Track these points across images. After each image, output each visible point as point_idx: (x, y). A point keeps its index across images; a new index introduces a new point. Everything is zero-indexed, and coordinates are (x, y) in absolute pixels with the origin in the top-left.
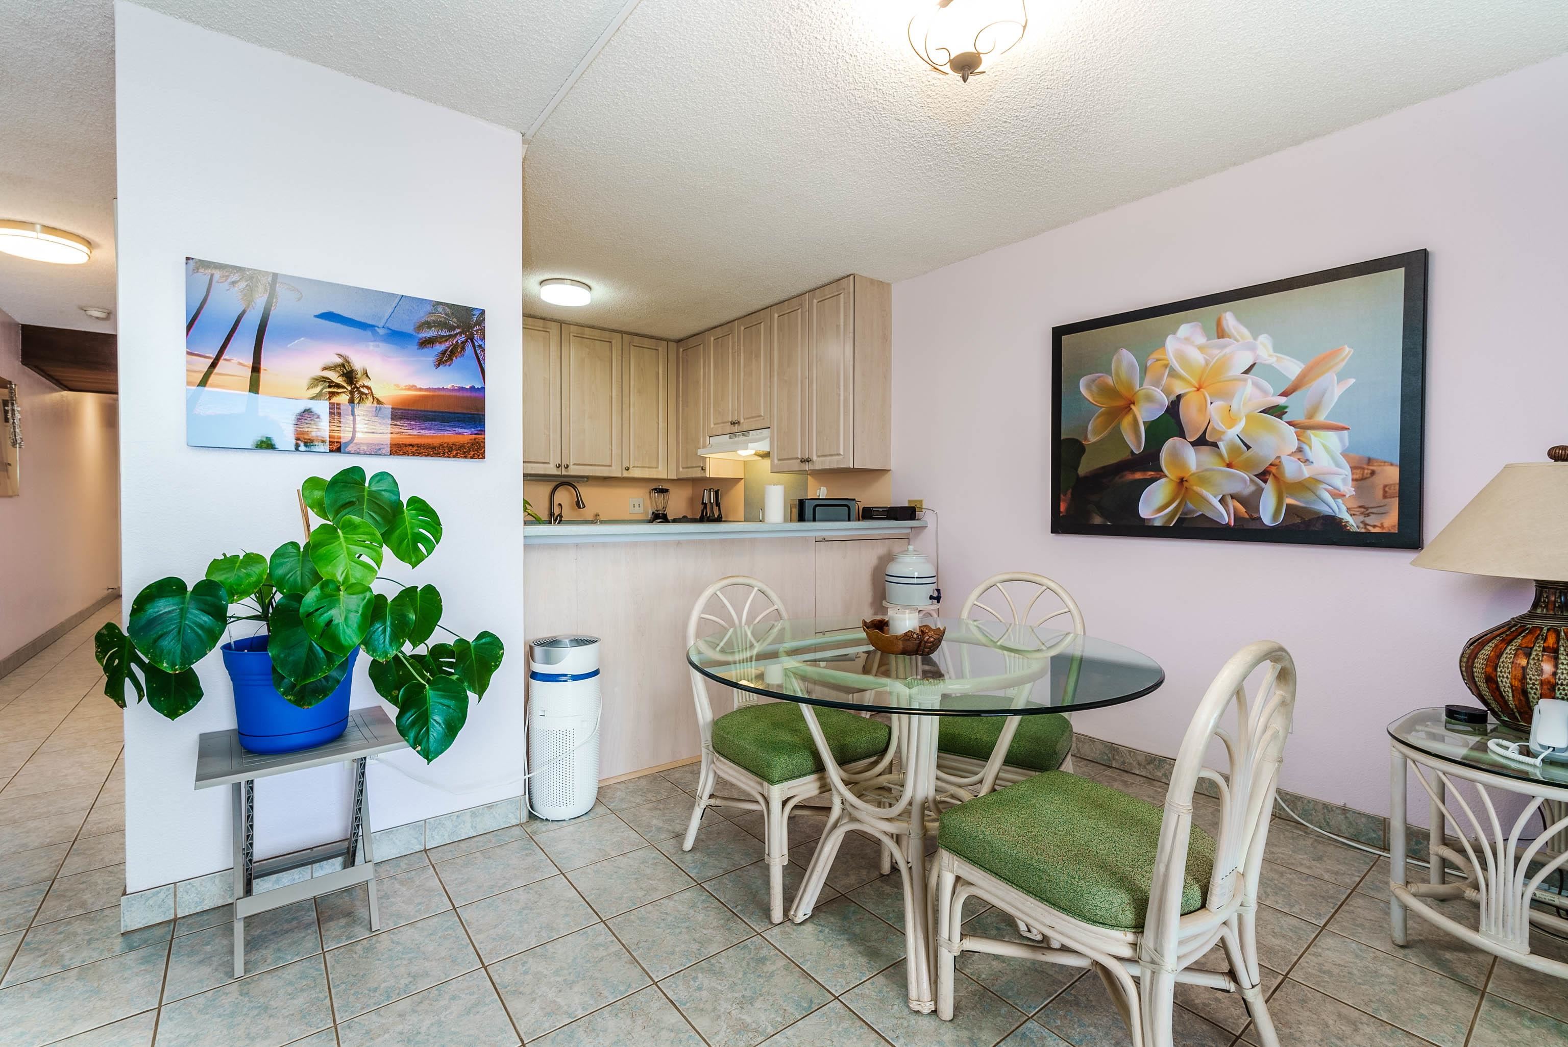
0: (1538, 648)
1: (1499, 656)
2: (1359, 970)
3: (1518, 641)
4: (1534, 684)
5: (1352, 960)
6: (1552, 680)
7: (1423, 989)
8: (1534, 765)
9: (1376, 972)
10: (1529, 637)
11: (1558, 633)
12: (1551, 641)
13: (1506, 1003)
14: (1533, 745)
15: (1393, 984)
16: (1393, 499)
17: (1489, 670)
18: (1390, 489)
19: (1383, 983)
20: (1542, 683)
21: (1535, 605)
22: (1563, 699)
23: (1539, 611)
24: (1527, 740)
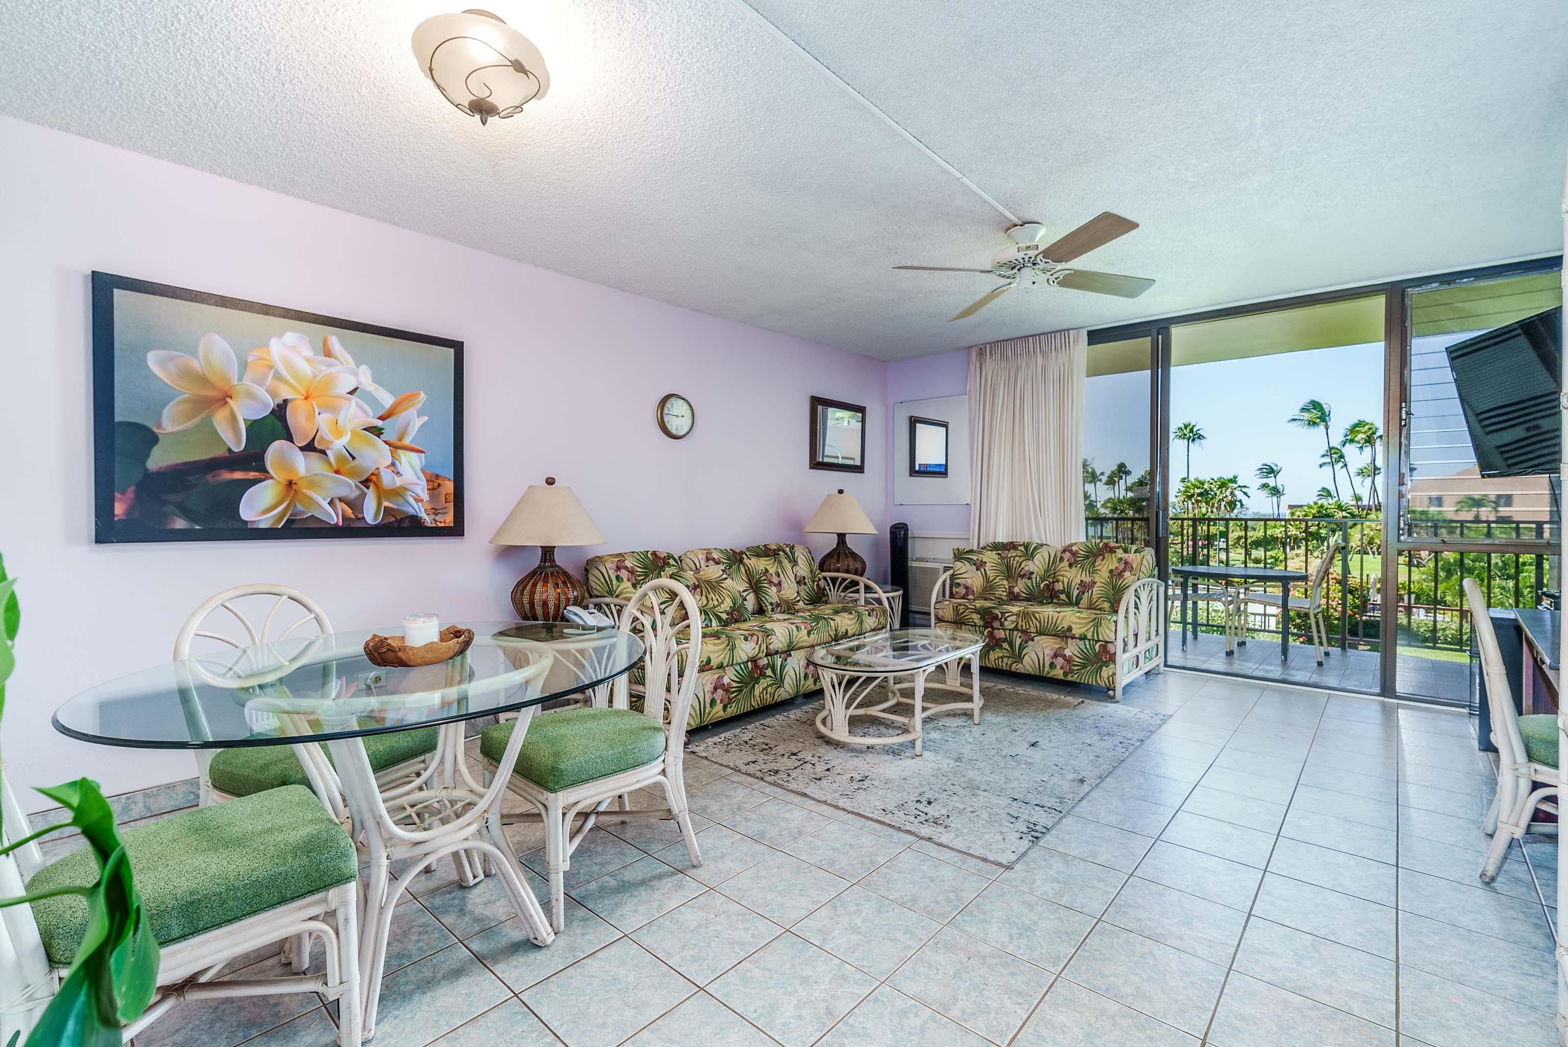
16: (449, 504)
18: (448, 497)
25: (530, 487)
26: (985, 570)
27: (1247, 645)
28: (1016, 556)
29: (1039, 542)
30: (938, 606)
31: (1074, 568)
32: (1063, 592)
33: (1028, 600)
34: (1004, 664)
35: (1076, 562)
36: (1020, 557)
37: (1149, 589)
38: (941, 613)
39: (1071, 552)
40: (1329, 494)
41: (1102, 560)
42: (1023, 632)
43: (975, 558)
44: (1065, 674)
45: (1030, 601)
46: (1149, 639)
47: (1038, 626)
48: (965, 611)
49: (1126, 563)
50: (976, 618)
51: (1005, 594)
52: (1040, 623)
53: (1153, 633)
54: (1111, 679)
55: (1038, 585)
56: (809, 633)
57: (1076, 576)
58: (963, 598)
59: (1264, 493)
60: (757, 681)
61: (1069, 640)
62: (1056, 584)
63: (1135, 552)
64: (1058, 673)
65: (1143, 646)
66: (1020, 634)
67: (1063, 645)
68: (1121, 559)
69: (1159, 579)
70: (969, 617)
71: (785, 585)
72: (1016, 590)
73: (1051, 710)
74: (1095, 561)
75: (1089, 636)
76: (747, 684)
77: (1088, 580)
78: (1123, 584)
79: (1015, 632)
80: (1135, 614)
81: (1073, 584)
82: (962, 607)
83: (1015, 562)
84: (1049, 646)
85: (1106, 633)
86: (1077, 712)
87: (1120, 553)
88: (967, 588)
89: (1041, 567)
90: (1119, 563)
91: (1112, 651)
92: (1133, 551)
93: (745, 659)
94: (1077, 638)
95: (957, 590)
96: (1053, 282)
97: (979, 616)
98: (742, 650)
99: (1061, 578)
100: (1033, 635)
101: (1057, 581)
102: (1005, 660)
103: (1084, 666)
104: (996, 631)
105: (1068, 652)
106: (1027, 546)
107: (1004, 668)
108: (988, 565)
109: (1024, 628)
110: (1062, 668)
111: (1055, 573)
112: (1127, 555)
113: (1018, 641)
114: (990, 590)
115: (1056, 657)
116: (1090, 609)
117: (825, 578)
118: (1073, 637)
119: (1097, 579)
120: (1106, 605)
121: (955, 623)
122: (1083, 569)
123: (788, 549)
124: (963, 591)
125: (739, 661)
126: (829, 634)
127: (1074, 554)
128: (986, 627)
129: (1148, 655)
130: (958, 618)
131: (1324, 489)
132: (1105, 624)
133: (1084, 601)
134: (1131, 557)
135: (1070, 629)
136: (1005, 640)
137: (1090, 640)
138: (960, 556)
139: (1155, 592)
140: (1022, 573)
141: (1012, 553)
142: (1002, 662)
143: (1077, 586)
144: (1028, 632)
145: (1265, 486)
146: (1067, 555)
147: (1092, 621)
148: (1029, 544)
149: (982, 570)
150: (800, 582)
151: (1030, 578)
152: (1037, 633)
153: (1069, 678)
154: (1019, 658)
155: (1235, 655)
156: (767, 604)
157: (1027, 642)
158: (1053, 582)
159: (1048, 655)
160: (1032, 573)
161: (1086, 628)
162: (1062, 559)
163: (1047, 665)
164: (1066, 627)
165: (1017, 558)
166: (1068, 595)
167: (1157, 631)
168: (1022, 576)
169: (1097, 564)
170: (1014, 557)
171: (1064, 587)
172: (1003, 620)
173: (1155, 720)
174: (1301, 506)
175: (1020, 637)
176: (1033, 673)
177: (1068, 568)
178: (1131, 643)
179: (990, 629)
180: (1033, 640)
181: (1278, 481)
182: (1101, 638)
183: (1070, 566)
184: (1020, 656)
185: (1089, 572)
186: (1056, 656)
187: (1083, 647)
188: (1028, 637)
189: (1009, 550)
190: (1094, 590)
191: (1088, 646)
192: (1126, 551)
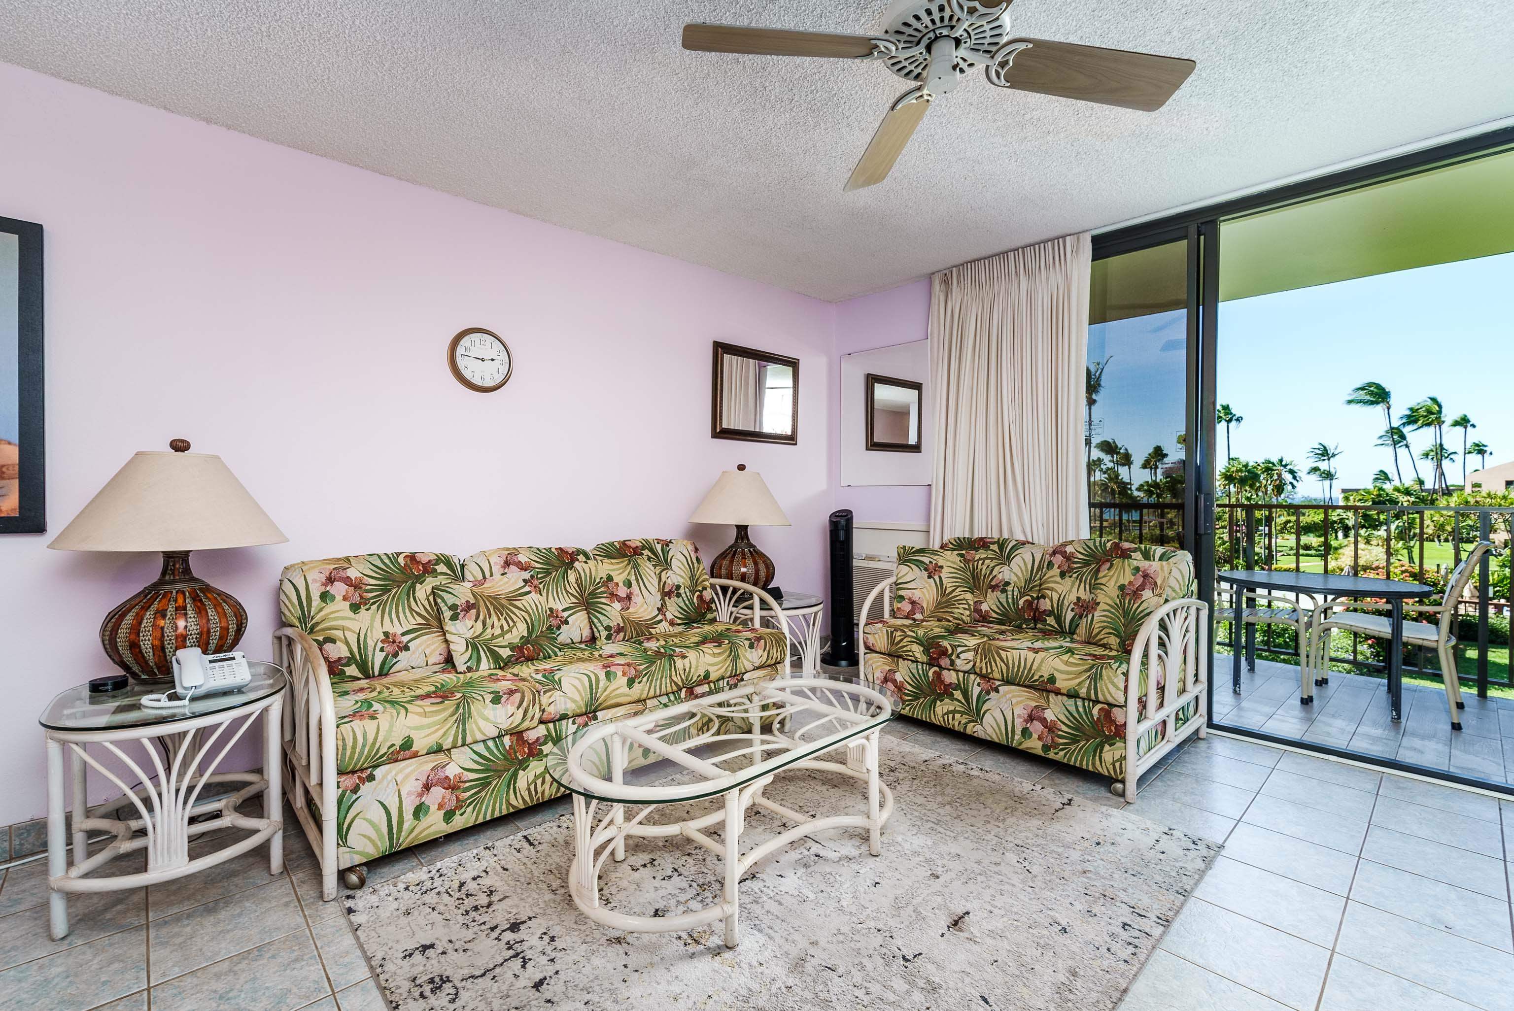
0: (171, 610)
1: (140, 623)
2: (27, 992)
3: (155, 606)
4: (170, 640)
5: (16, 988)
6: (184, 633)
7: (98, 959)
8: (183, 706)
9: (45, 980)
10: (164, 601)
11: (184, 593)
12: (180, 601)
13: (166, 919)
14: (179, 690)
15: (67, 977)
16: (12, 481)
17: (133, 637)
18: (8, 469)
19: (57, 984)
20: (177, 637)
21: (164, 573)
22: (192, 646)
23: (167, 578)
24: (174, 687)
25: (137, 454)
26: (940, 578)
27: (1329, 684)
28: (987, 558)
29: (1022, 538)
30: (868, 629)
31: (1067, 579)
32: (1051, 613)
33: (1001, 623)
34: (957, 722)
35: (1070, 570)
36: (992, 559)
37: (1184, 615)
38: (871, 640)
39: (1064, 554)
40: (1387, 478)
41: (1109, 569)
42: (982, 676)
43: (926, 560)
44: (1046, 748)
45: (1004, 624)
46: (1184, 691)
47: (1004, 671)
48: (902, 640)
49: (1146, 576)
50: (917, 651)
51: (968, 613)
52: (1007, 665)
53: (1190, 679)
54: (1117, 765)
55: (1015, 602)
56: (631, 682)
57: (1070, 591)
58: (907, 617)
59: (1314, 477)
60: (523, 765)
61: (1052, 697)
62: (1042, 600)
63: (1160, 559)
64: (1034, 745)
65: (1173, 704)
66: (978, 680)
67: (1042, 702)
68: (1137, 569)
69: (1199, 598)
70: (908, 648)
71: (637, 599)
72: (984, 607)
73: (1014, 820)
74: (1098, 571)
75: (1083, 692)
76: (499, 774)
77: (1084, 595)
78: (1140, 609)
79: (972, 677)
80: (1160, 656)
81: (1066, 603)
82: (899, 633)
83: (985, 567)
84: (1021, 702)
85: (1111, 689)
86: (1057, 826)
87: (1137, 559)
88: (913, 603)
89: (1020, 575)
90: (1134, 575)
91: (1120, 720)
92: (1157, 557)
93: (495, 733)
94: (1063, 694)
95: (899, 605)
96: (998, 74)
97: (922, 649)
98: (487, 719)
99: (1049, 592)
100: (998, 683)
101: (1044, 597)
102: (957, 716)
103: (1074, 740)
104: (945, 673)
105: (1049, 715)
106: (1002, 544)
107: (956, 728)
108: (945, 570)
109: (984, 671)
110: (1040, 738)
111: (1041, 585)
112: (1147, 563)
113: (976, 690)
114: (947, 607)
115: (1032, 720)
116: (1089, 643)
117: (713, 587)
118: (1058, 693)
119: (1101, 598)
120: (1113, 641)
121: (889, 655)
122: (1081, 581)
123: (659, 547)
124: (906, 607)
125: (480, 737)
126: (672, 681)
127: (1068, 558)
128: (931, 664)
129: (1181, 716)
130: (894, 648)
131: (1381, 471)
132: (1109, 677)
133: (1082, 631)
134: (1153, 566)
135: (1052, 680)
136: (957, 687)
137: (1083, 699)
138: (907, 556)
139: (1192, 619)
140: (993, 583)
141: (982, 554)
142: (953, 718)
143: (1072, 606)
144: (990, 679)
145: (1316, 469)
146: (1058, 559)
147: (1086, 671)
148: (1005, 540)
149: (937, 578)
150: (667, 593)
151: (1004, 591)
152: (1003, 680)
153: (1051, 755)
154: (978, 716)
155: (1315, 702)
156: (601, 628)
157: (988, 693)
158: (1038, 598)
159: (1019, 716)
160: (1007, 584)
161: (1077, 681)
162: (1050, 565)
163: (1018, 731)
164: (1046, 676)
165: (987, 562)
166: (1059, 619)
167: (1196, 675)
168: (994, 588)
169: (1101, 575)
170: (984, 559)
171: (1052, 606)
172: (953, 657)
173: (1193, 860)
174: (1357, 490)
175: (979, 685)
176: (997, 740)
177: (1058, 579)
178: (1153, 700)
179: (936, 669)
180: (997, 691)
181: (1333, 465)
182: (1101, 698)
183: (1063, 575)
184: (978, 714)
185: (1090, 585)
186: (1031, 718)
187: (1072, 709)
188: (990, 684)
189: (977, 550)
190: (1096, 614)
191: (1081, 709)
192: (1147, 556)
